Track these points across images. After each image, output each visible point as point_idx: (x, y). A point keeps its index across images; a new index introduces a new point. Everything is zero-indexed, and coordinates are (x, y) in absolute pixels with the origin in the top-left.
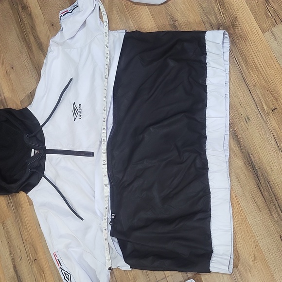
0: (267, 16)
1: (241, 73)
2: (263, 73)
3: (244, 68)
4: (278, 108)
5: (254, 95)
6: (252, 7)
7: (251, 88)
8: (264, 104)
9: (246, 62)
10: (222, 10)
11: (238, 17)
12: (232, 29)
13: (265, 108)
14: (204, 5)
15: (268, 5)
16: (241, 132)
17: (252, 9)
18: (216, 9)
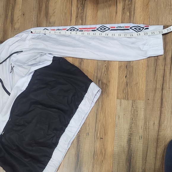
0: (123, 92)
1: (97, 111)
2: (106, 118)
3: (100, 109)
4: (104, 139)
5: (97, 125)
6: (119, 82)
7: (98, 121)
8: (99, 133)
9: (102, 106)
10: (106, 73)
11: (111, 82)
12: (105, 86)
13: (98, 135)
14: (99, 64)
15: (127, 86)
16: (82, 138)
17: (119, 83)
18: (103, 70)
